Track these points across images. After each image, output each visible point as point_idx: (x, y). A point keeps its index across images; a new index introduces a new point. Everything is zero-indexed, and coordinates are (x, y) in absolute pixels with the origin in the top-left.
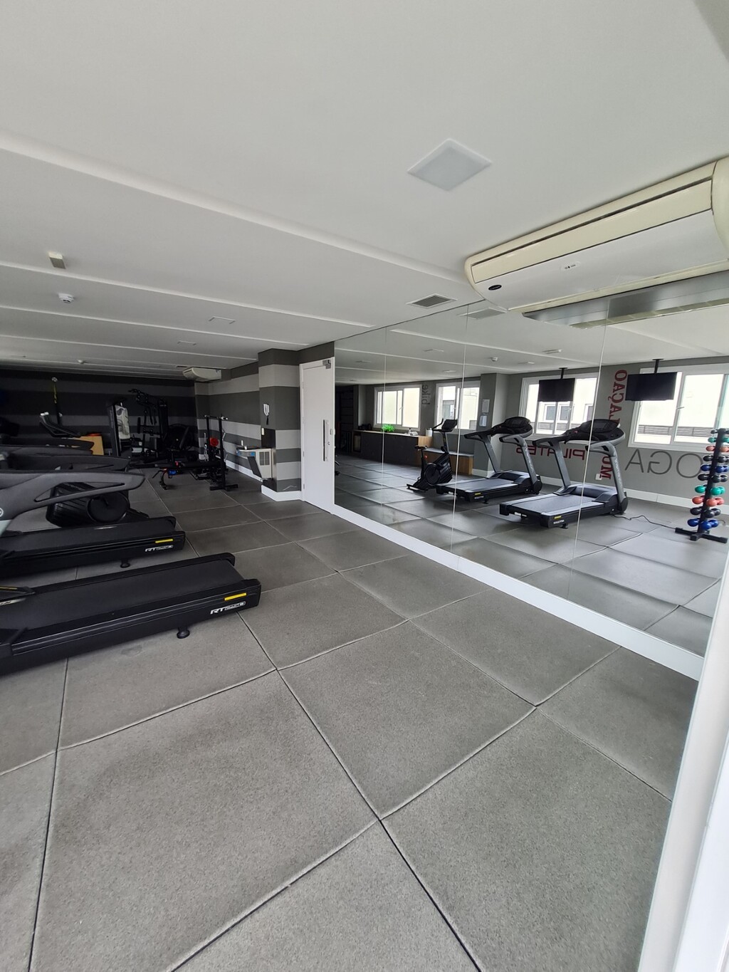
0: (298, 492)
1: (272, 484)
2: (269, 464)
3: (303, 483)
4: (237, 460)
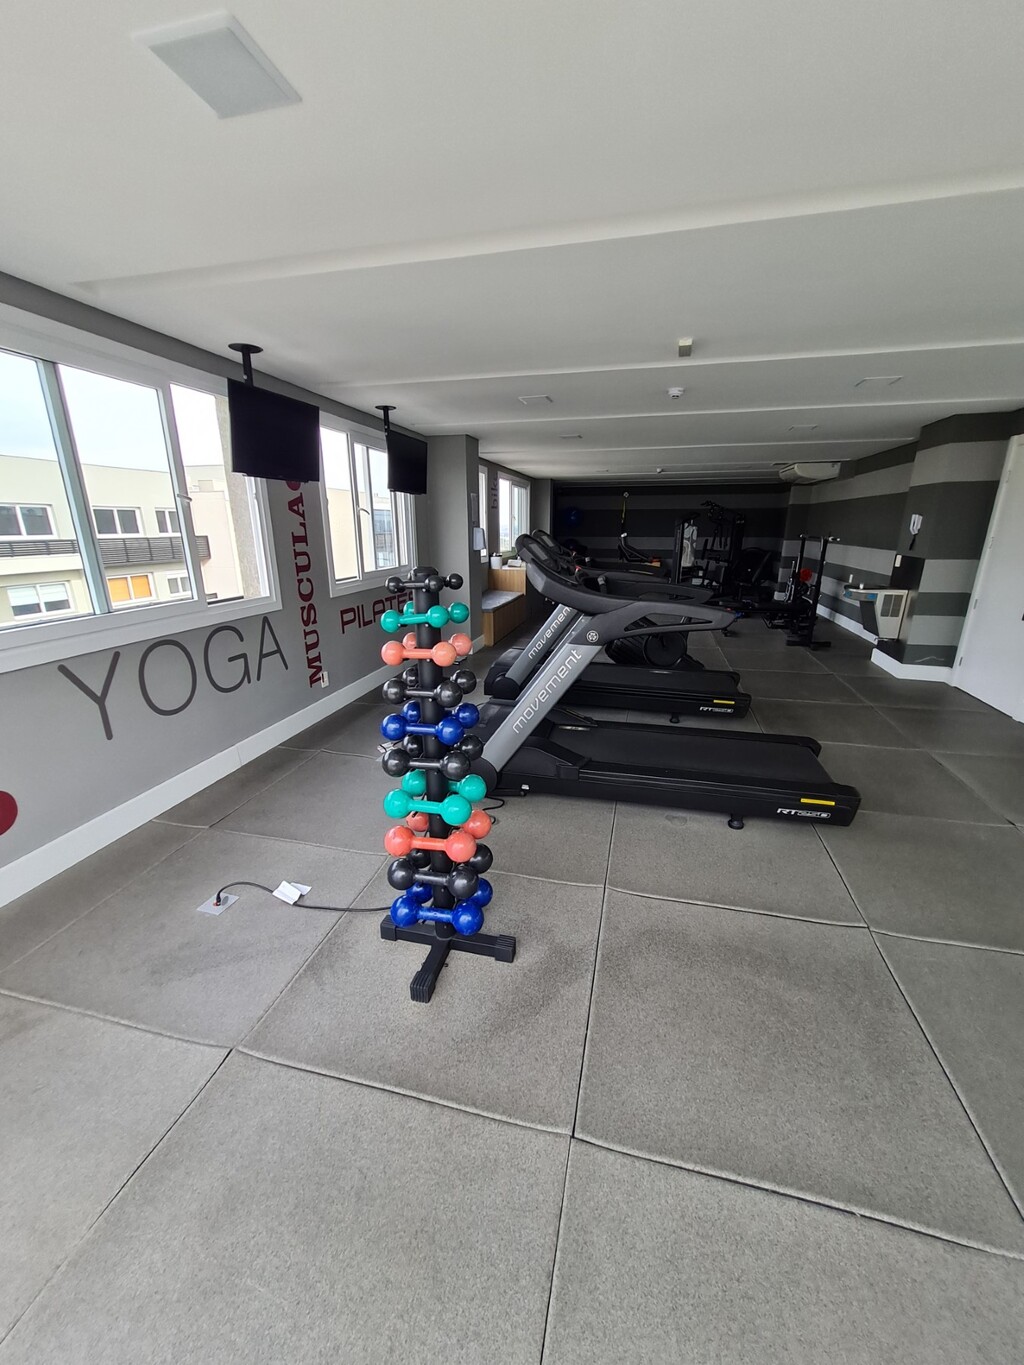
0: (945, 670)
1: (896, 649)
2: (897, 616)
3: (960, 654)
4: (835, 605)
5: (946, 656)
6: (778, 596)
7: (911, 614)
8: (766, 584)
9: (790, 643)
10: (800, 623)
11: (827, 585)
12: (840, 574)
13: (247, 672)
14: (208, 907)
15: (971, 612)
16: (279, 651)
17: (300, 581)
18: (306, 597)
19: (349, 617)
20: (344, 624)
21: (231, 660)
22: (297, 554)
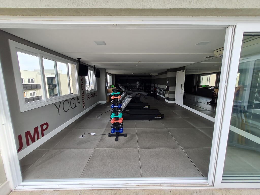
0: (174, 101)
1: (168, 99)
2: (167, 94)
3: (175, 99)
4: (160, 93)
5: (174, 99)
6: (152, 92)
7: (169, 94)
8: (150, 91)
9: (154, 99)
10: (155, 96)
11: (158, 91)
12: (160, 89)
13: (75, 106)
14: (81, 137)
15: (176, 93)
16: (79, 102)
17: (82, 91)
18: (83, 94)
19: (88, 97)
20: (87, 98)
21: (73, 103)
22: (82, 87)
